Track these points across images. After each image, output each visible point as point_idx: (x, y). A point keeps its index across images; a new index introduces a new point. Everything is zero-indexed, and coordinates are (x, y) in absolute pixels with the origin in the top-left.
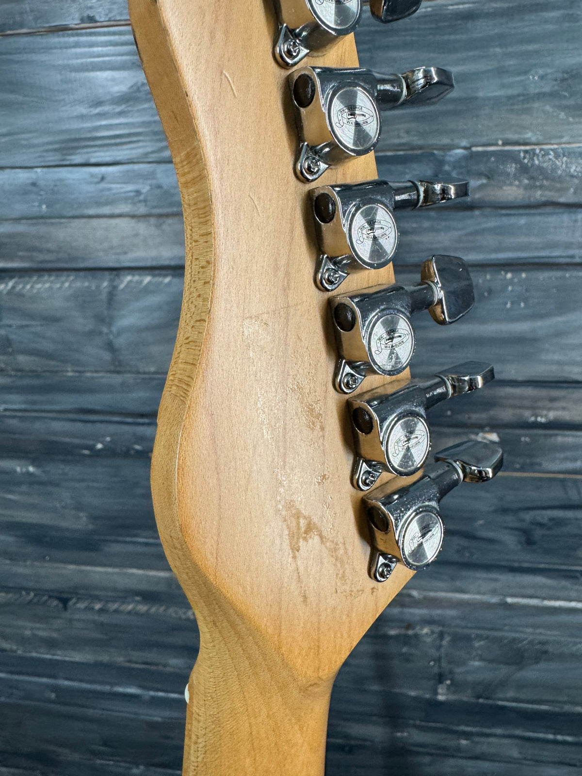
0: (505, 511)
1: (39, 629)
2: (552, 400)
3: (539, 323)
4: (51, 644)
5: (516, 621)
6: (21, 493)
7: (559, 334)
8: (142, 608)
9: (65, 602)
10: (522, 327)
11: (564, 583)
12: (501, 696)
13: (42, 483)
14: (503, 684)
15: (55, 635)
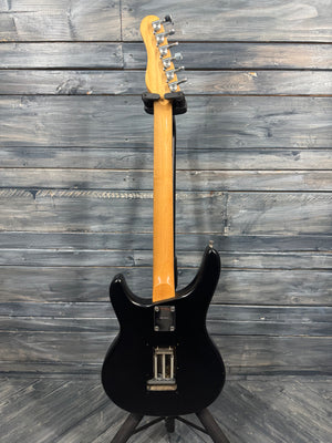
0: (259, 117)
1: (18, 214)
2: (281, 52)
3: (276, 9)
4: (24, 223)
5: (262, 183)
6: (14, 122)
7: (285, 15)
8: (78, 193)
9: (34, 193)
10: (268, 11)
11: (285, 158)
12: (254, 230)
13: (27, 114)
14: (255, 223)
15: (27, 217)
